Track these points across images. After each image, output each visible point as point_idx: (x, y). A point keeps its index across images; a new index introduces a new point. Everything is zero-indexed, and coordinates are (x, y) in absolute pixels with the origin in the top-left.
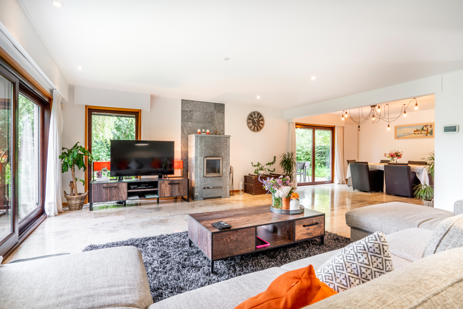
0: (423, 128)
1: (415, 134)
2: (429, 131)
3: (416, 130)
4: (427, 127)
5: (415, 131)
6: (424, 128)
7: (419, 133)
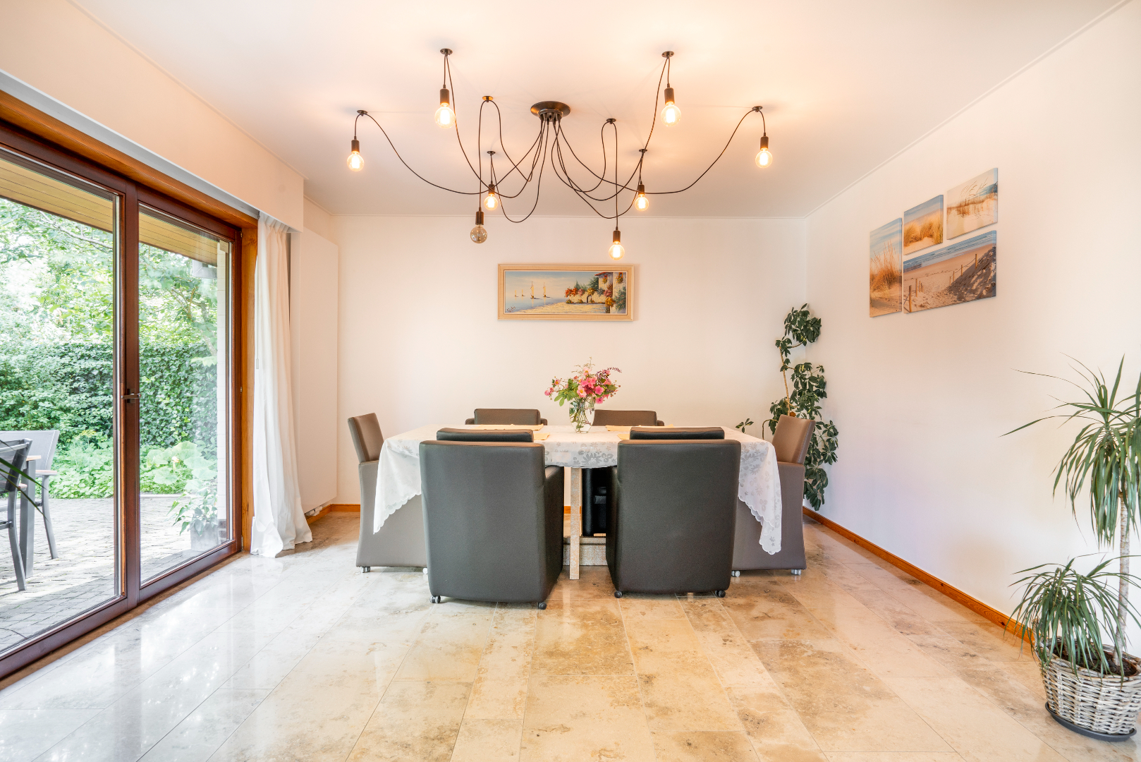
0: (597, 282)
1: (570, 302)
2: (615, 294)
3: (572, 287)
4: (608, 278)
5: (569, 292)
6: (601, 280)
7: (585, 300)
